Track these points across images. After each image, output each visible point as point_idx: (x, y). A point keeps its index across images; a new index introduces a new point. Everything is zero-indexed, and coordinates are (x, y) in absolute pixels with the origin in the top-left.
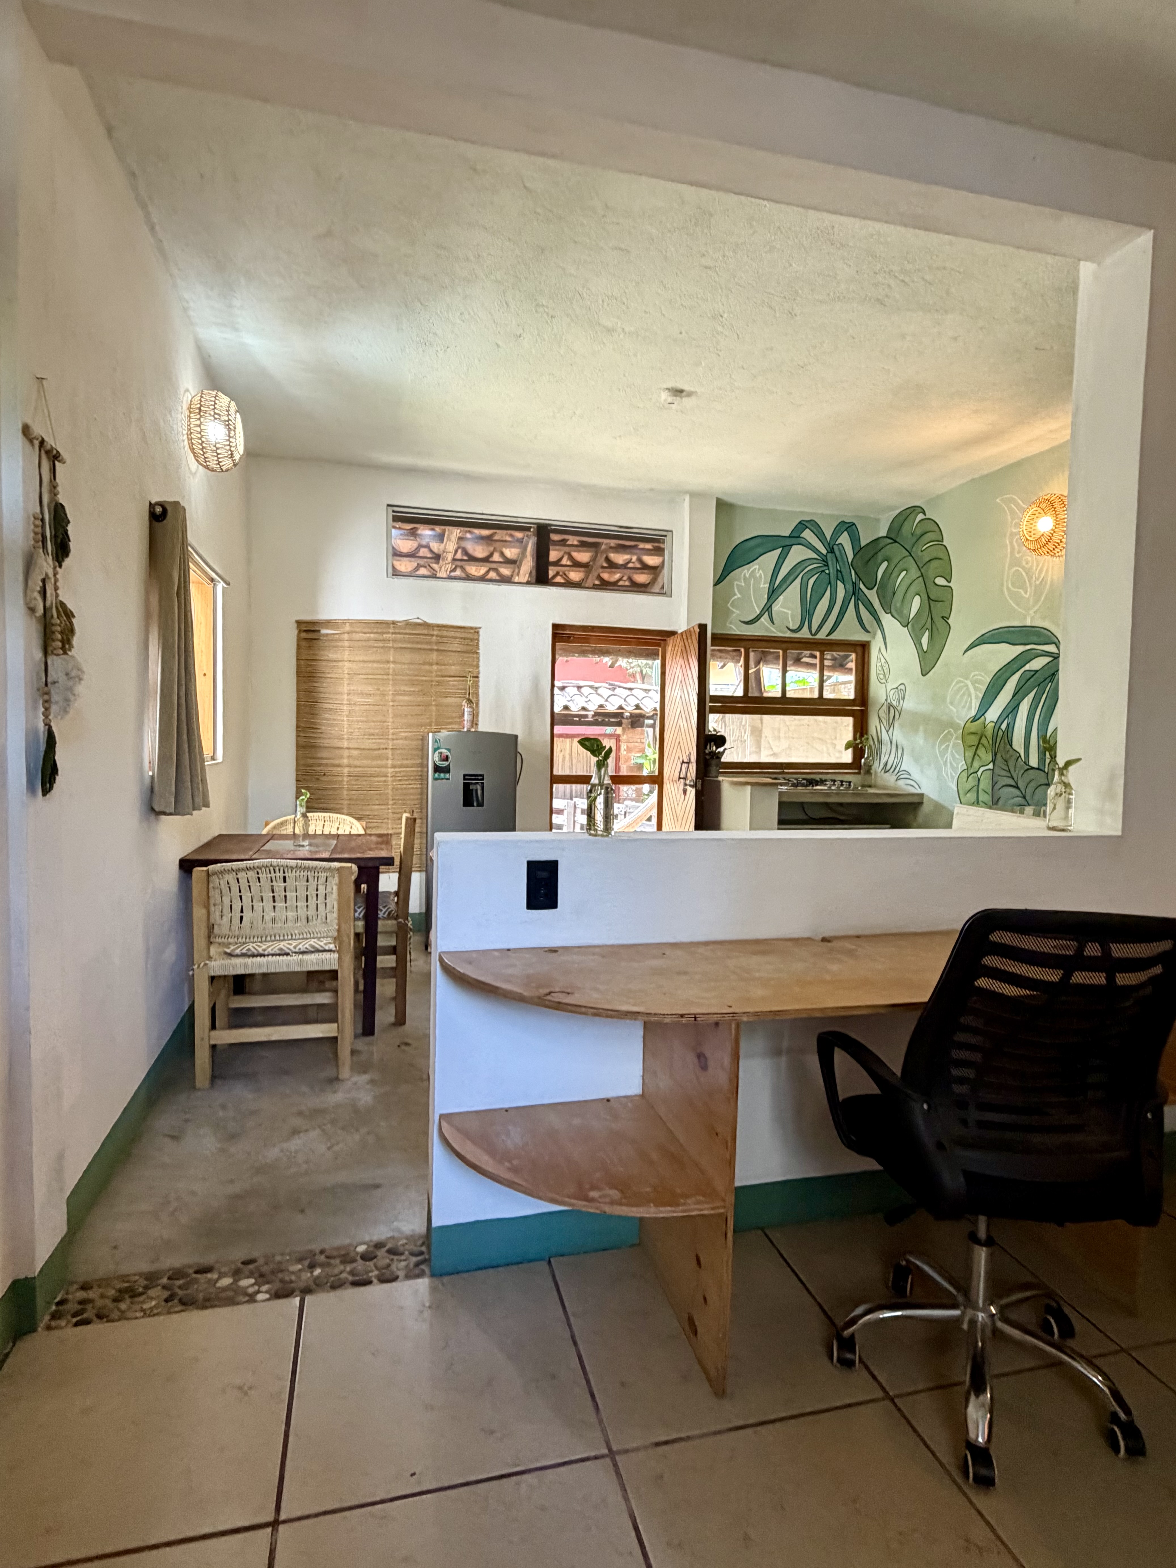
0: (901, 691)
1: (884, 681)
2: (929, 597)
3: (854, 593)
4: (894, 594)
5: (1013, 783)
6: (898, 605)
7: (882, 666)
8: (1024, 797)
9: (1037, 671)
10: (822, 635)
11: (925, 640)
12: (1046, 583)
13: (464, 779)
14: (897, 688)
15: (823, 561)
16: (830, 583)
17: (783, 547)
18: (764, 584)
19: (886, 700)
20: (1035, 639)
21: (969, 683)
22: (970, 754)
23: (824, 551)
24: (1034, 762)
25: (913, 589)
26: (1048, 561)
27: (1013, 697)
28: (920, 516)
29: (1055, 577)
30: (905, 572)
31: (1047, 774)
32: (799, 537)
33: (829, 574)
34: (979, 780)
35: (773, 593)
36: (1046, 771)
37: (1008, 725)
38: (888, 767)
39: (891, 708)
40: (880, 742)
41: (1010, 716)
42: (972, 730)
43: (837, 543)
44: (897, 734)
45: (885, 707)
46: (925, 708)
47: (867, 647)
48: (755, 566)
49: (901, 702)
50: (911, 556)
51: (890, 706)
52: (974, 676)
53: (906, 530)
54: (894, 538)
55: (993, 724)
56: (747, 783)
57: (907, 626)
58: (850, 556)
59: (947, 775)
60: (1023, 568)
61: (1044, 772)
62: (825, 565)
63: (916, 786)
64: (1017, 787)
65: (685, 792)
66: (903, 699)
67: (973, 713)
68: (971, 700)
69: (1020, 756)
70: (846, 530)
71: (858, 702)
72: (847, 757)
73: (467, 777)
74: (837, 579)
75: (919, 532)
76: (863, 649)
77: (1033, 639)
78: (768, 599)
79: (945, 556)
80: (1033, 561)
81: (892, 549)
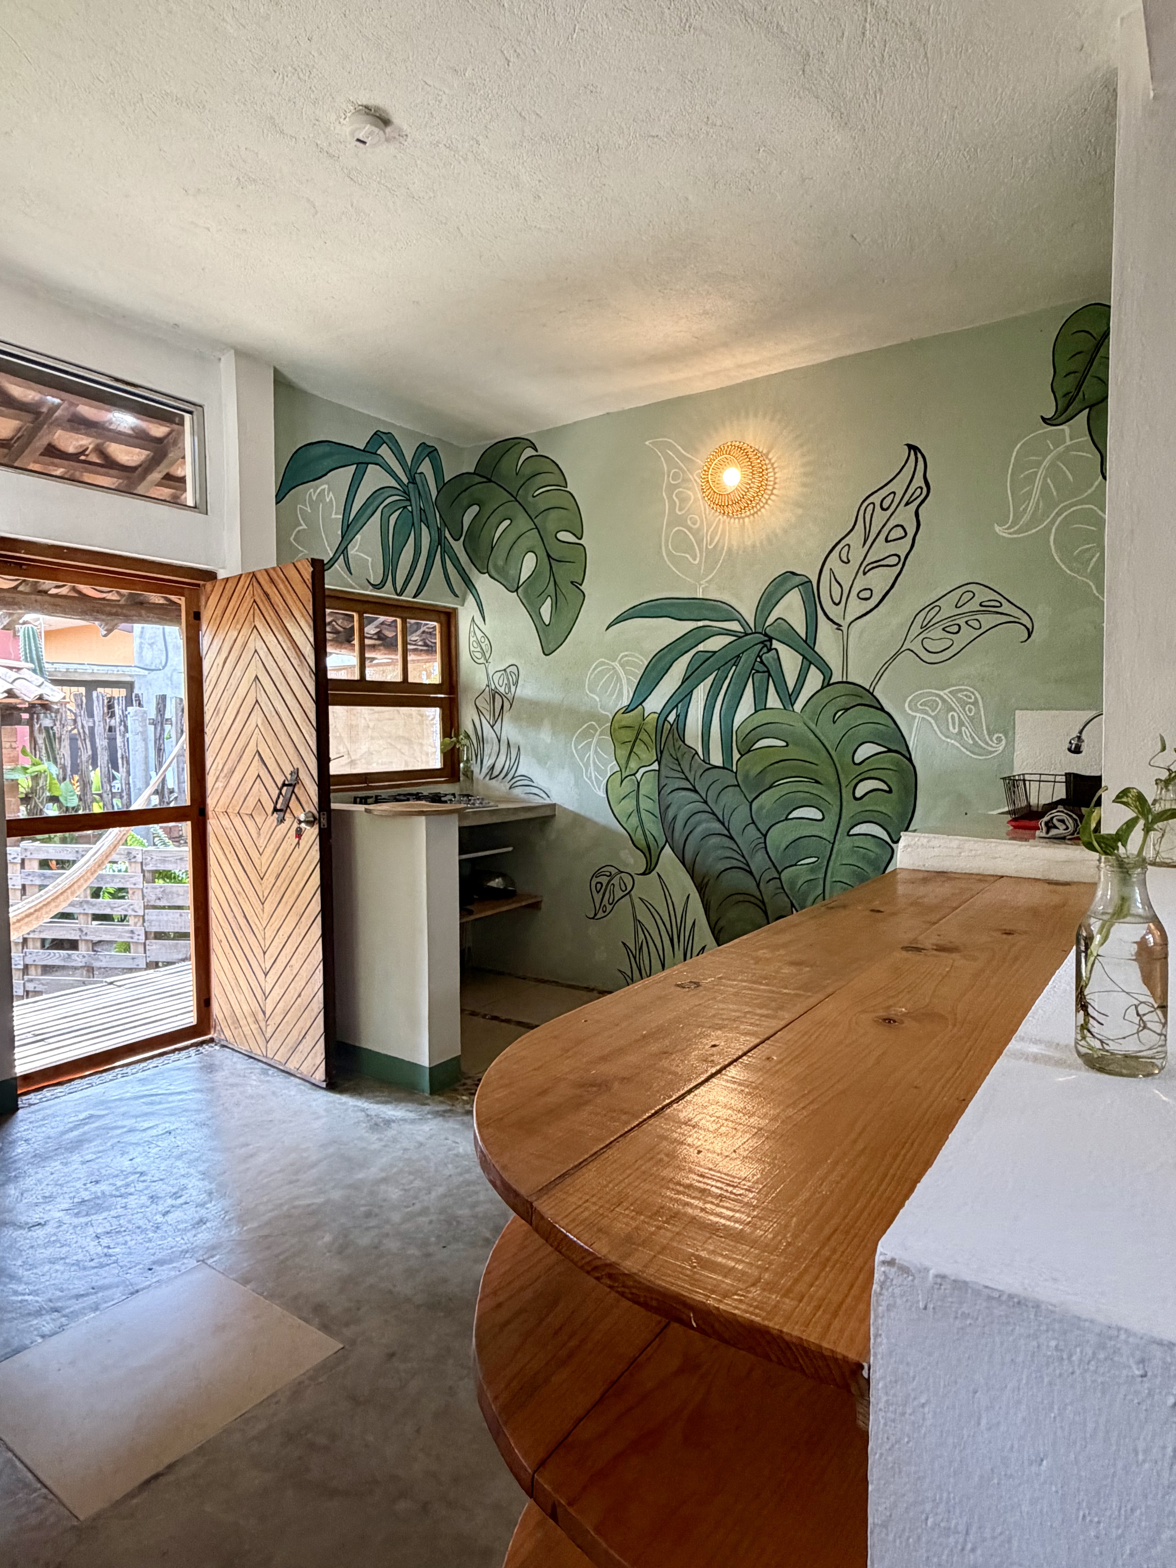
0: (513, 675)
1: (482, 661)
2: (549, 556)
3: (440, 543)
4: (492, 548)
5: (690, 787)
6: (500, 563)
7: (479, 643)
8: (705, 802)
9: (715, 652)
10: (407, 597)
11: (546, 610)
12: (723, 549)
14: (505, 670)
15: (405, 493)
16: (413, 524)
17: (358, 464)
18: (336, 513)
19: (488, 686)
20: (711, 615)
21: (616, 664)
22: (623, 752)
23: (406, 481)
24: (716, 758)
25: (524, 543)
26: (724, 522)
27: (683, 683)
28: (529, 452)
29: (735, 543)
30: (508, 522)
31: (736, 773)
32: (375, 454)
33: (412, 512)
34: (639, 783)
35: (349, 529)
36: (734, 769)
37: (678, 716)
38: (496, 773)
39: (498, 698)
40: (481, 740)
41: (680, 705)
42: (624, 723)
43: (419, 471)
44: (509, 730)
45: (486, 695)
46: (553, 695)
47: (453, 616)
48: (323, 485)
49: (513, 688)
50: (517, 501)
51: (494, 693)
52: (622, 658)
53: (506, 465)
54: (489, 477)
55: (657, 715)
56: (421, 813)
57: (516, 591)
58: (434, 493)
59: (590, 779)
60: (690, 529)
61: (732, 771)
62: (407, 500)
63: (544, 796)
64: (695, 791)
65: (299, 834)
66: (516, 684)
67: (626, 702)
68: (621, 685)
69: (697, 753)
70: (427, 455)
71: (445, 687)
72: (436, 762)
74: (421, 521)
75: (528, 471)
76: (448, 619)
77: (707, 614)
78: (343, 537)
79: (571, 506)
80: (702, 521)
81: (484, 491)
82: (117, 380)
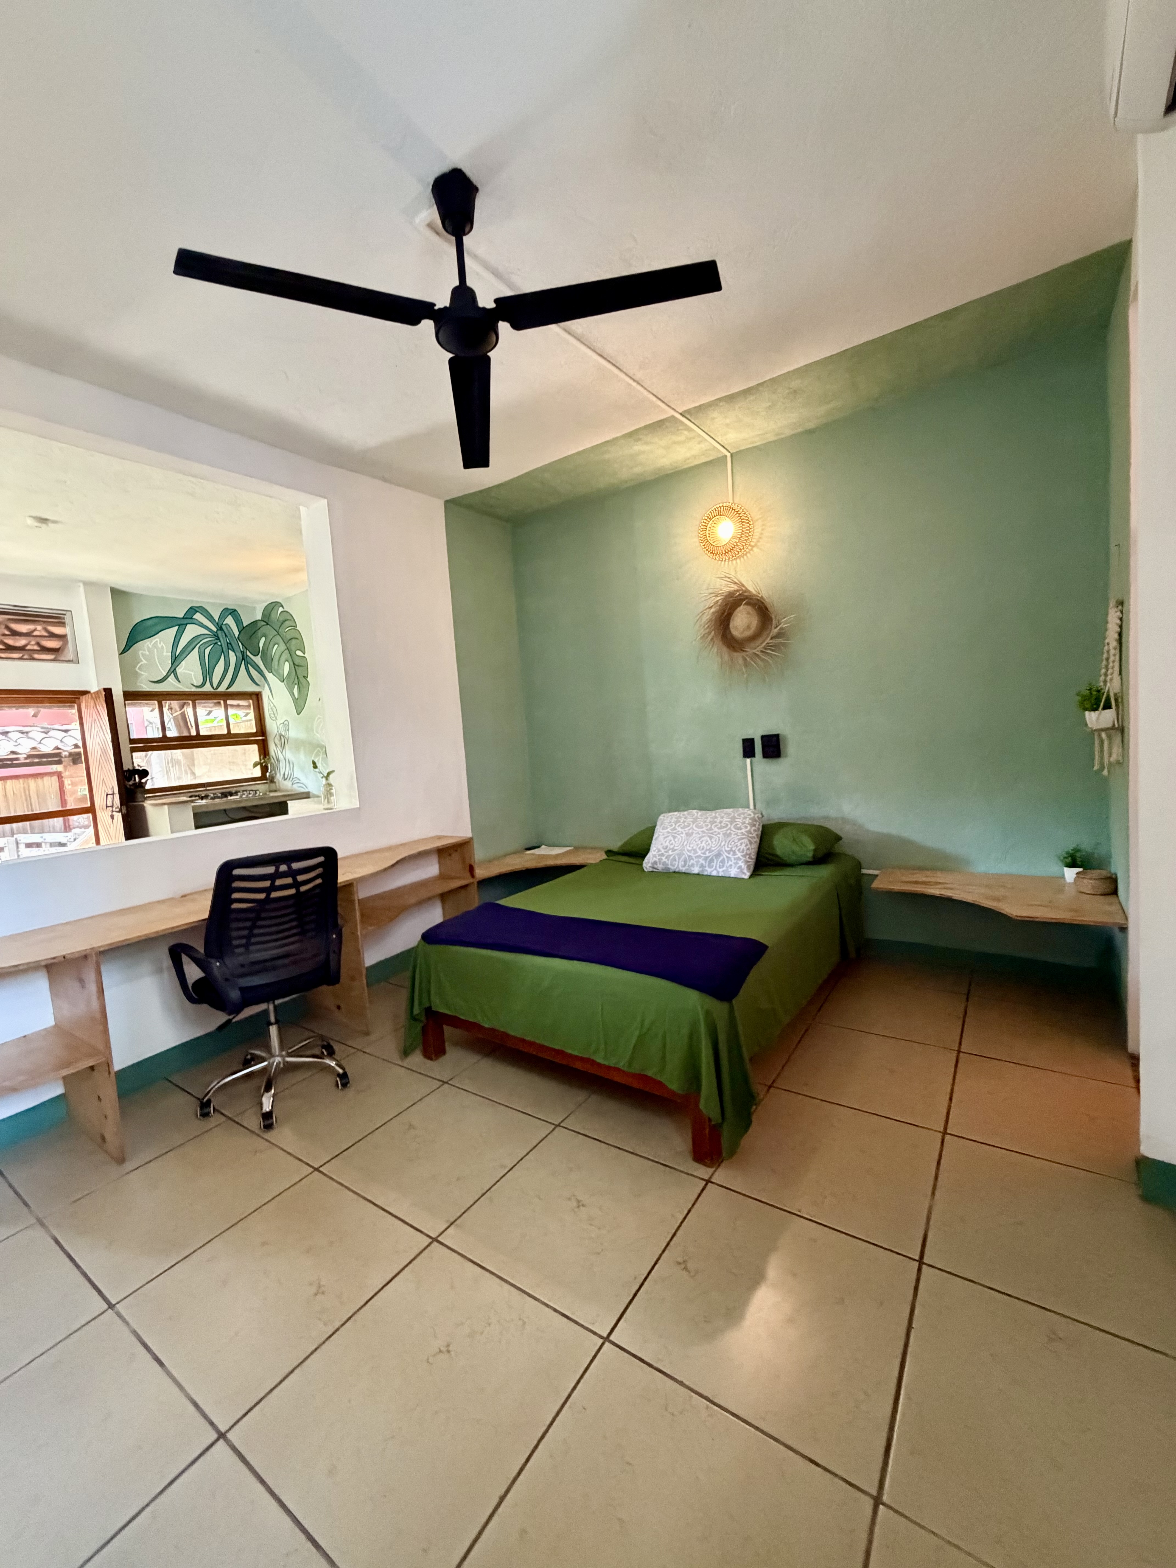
0: (286, 725)
1: (274, 719)
2: (294, 664)
3: (243, 659)
4: (272, 659)
6: (276, 667)
7: (271, 708)
10: (222, 688)
11: (296, 691)
14: (283, 723)
15: (215, 636)
16: (223, 651)
17: (179, 625)
18: (167, 652)
19: (278, 732)
23: (215, 629)
25: (283, 657)
28: (281, 609)
30: (277, 645)
32: (191, 618)
33: (221, 645)
35: (176, 660)
38: (286, 777)
39: (282, 737)
40: (278, 760)
43: (224, 623)
44: (288, 754)
45: (278, 736)
46: (302, 736)
47: (259, 696)
48: (156, 639)
49: (287, 732)
50: (279, 635)
51: (281, 735)
53: (273, 616)
54: (267, 622)
56: (164, 804)
57: (283, 681)
58: (237, 633)
62: (217, 639)
63: (304, 787)
65: (112, 817)
66: (288, 730)
70: (230, 614)
71: (258, 734)
72: (257, 772)
74: (228, 649)
75: (281, 619)
76: (256, 697)
78: (172, 664)
79: (300, 638)
81: (266, 629)
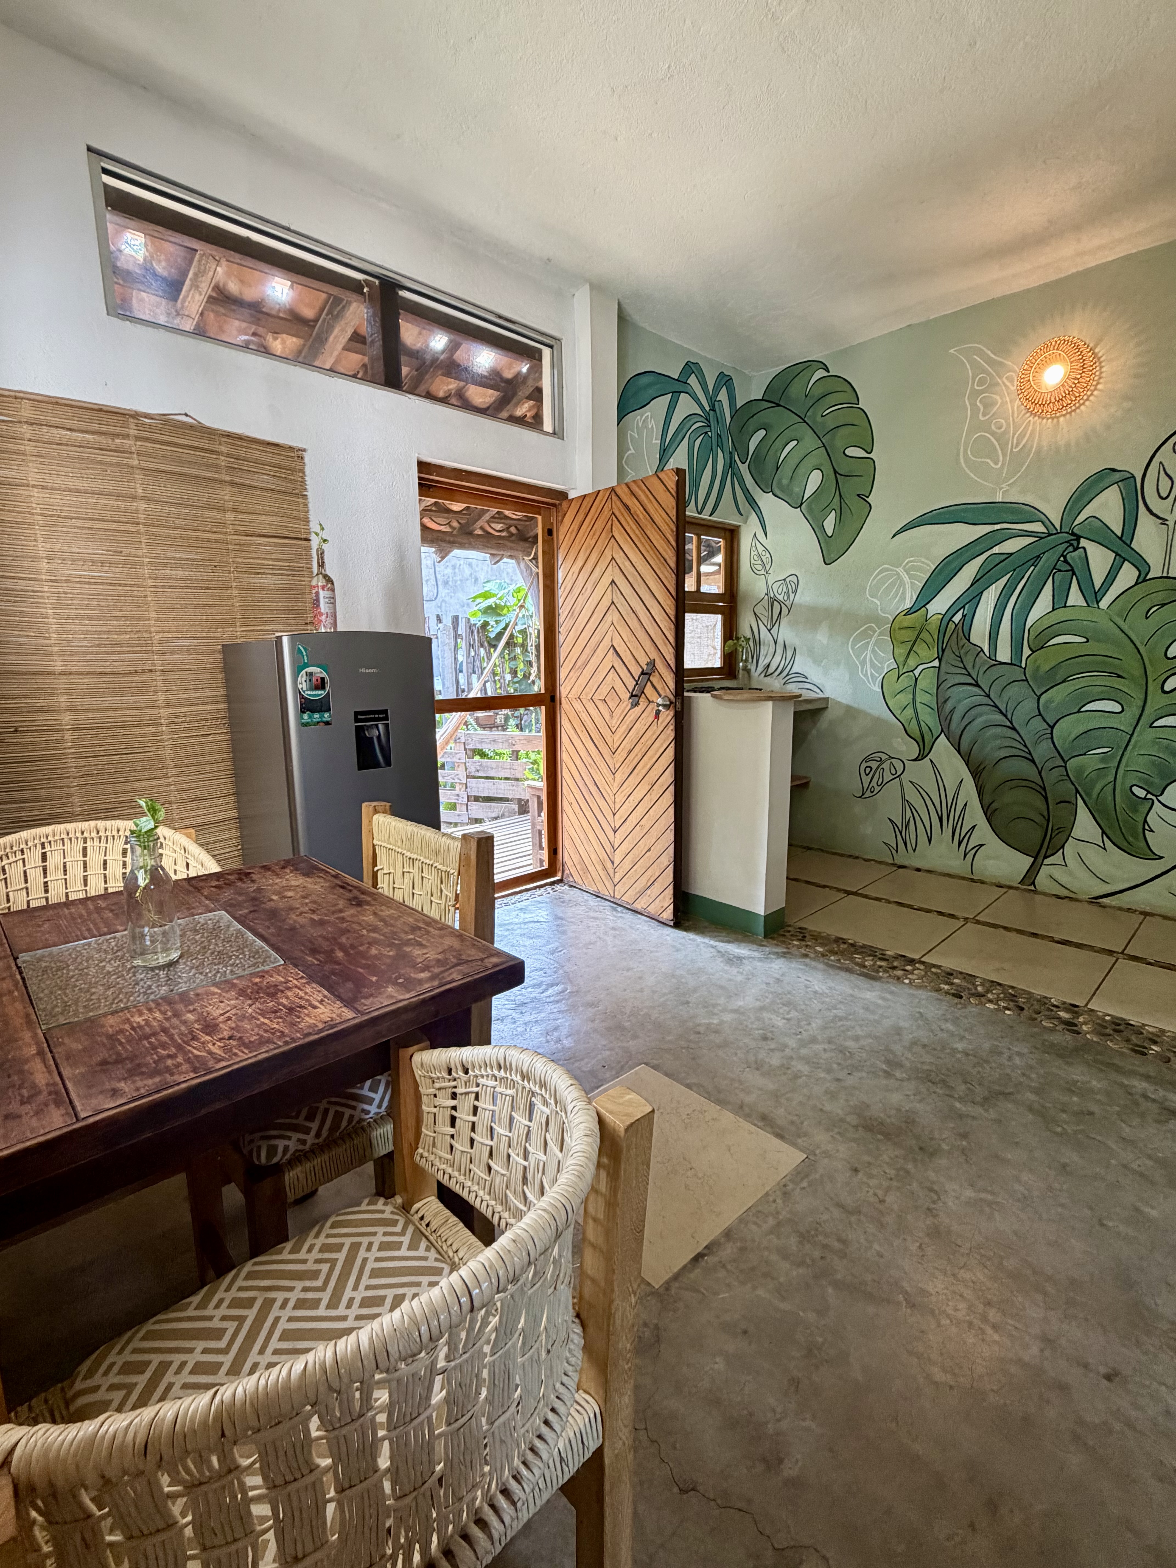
0: (792, 585)
1: (762, 572)
2: (835, 472)
3: (730, 467)
4: (778, 469)
5: (973, 682)
6: (785, 482)
7: (760, 556)
8: (988, 696)
9: (1012, 554)
10: (705, 516)
11: (829, 524)
12: (1030, 451)
13: (357, 720)
14: (784, 580)
15: (707, 419)
16: (712, 449)
17: (673, 393)
18: (656, 439)
19: (767, 594)
20: (1010, 518)
21: (900, 570)
22: (902, 651)
23: (708, 409)
24: (1004, 654)
25: (811, 461)
26: (1034, 423)
27: (972, 585)
28: (820, 374)
29: (1045, 443)
30: (795, 442)
31: (1025, 669)
32: (686, 383)
33: (711, 438)
34: (916, 679)
35: (665, 453)
36: (1023, 665)
37: (964, 616)
38: (771, 670)
39: (776, 604)
40: (758, 643)
41: (967, 607)
42: (906, 624)
43: (718, 399)
44: (786, 633)
45: (764, 603)
46: (832, 601)
47: (736, 531)
48: (647, 412)
49: (792, 596)
50: (805, 422)
51: (773, 601)
52: (907, 563)
53: (796, 390)
54: (777, 402)
55: (941, 616)
57: (800, 506)
58: (728, 420)
59: (866, 675)
60: (993, 434)
61: (1021, 667)
62: (708, 426)
63: (818, 691)
64: (977, 685)
66: (795, 592)
67: (908, 604)
68: (904, 589)
69: (982, 650)
70: (724, 384)
71: (727, 597)
72: (715, 660)
73: (359, 717)
74: (718, 446)
75: (818, 392)
76: (732, 535)
77: (1005, 517)
78: (660, 460)
79: (863, 421)
80: (1008, 425)
81: (772, 415)
82: (500, 317)
